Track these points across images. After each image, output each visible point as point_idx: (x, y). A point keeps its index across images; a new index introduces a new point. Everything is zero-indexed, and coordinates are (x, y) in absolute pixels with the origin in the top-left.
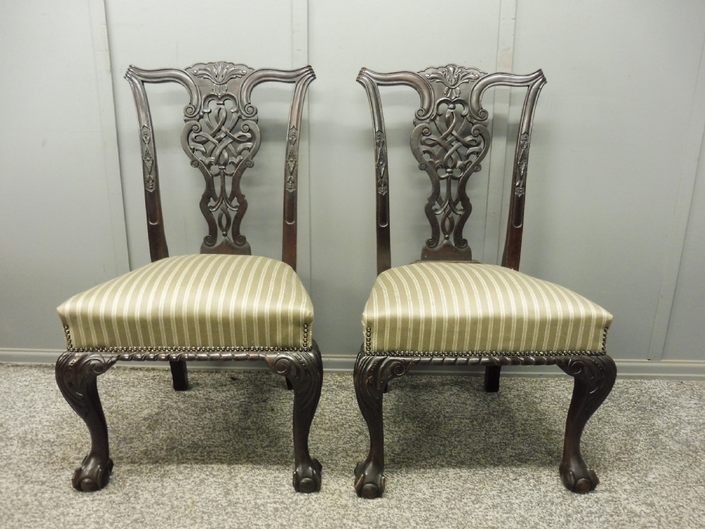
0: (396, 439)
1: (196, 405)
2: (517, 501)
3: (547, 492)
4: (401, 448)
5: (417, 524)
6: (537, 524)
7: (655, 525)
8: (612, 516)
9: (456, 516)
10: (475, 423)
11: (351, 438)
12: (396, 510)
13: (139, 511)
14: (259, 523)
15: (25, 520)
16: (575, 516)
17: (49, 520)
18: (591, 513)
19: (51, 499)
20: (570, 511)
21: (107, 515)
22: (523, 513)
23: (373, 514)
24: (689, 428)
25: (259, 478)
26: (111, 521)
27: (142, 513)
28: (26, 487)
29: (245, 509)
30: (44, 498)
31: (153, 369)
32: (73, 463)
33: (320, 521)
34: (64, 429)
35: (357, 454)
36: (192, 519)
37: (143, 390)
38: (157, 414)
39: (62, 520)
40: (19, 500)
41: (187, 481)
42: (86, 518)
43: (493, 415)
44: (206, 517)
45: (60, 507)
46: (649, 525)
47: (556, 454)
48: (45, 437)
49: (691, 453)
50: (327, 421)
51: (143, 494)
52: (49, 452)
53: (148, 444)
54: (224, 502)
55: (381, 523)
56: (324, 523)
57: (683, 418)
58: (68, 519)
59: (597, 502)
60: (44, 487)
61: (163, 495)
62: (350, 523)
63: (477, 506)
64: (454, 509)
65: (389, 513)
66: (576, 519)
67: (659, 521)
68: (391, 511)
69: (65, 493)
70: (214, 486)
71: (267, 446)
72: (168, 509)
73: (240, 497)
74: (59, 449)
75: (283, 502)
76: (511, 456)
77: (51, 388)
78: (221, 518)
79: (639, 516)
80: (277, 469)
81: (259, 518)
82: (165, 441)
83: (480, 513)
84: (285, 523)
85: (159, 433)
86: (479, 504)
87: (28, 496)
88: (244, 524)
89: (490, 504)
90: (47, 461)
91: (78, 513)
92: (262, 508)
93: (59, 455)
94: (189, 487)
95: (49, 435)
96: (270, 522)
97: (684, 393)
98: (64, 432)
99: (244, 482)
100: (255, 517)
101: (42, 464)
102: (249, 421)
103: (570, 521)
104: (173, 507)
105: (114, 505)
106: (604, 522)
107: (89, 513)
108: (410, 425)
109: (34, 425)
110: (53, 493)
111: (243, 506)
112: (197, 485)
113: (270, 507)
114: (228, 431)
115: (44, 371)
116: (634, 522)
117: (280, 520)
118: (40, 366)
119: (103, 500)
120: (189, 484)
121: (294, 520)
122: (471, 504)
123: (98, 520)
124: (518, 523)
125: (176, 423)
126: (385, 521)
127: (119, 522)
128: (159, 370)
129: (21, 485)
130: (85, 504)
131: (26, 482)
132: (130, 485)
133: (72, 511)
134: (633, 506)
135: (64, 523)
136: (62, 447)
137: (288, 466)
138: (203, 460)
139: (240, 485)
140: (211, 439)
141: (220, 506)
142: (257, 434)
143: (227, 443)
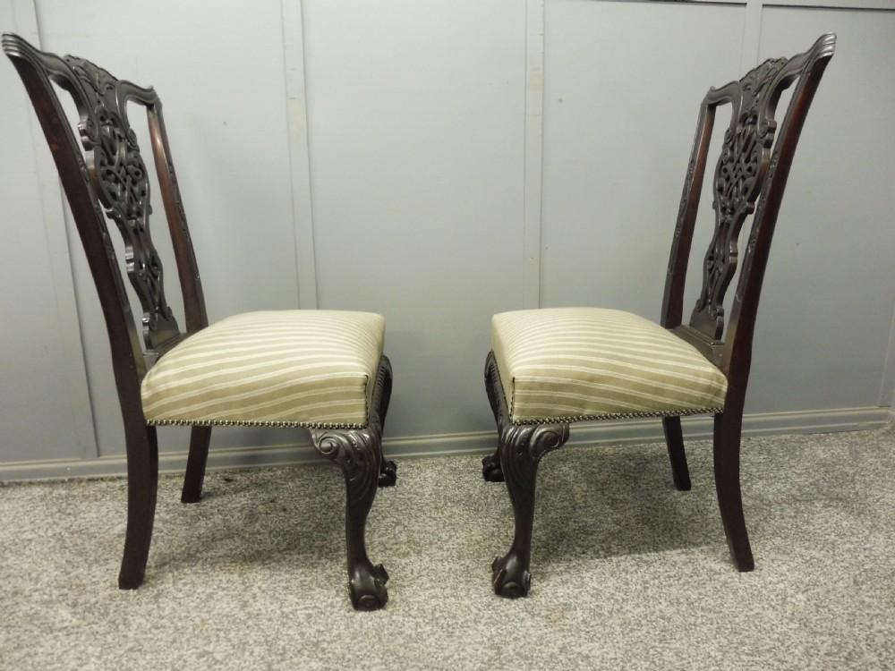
0: (441, 526)
2: (589, 575)
3: (619, 561)
4: (448, 534)
5: (479, 610)
6: (613, 594)
8: (691, 577)
11: (387, 530)
12: (453, 599)
13: (132, 639)
14: (291, 632)
16: (652, 583)
17: (10, 664)
18: (669, 577)
19: (8, 640)
20: (647, 578)
21: (90, 649)
22: (596, 585)
23: (427, 607)
24: (761, 482)
25: (281, 584)
26: (97, 654)
27: (137, 640)
29: (270, 620)
32: (30, 596)
33: (365, 621)
34: (8, 558)
35: (397, 546)
36: (205, 639)
37: (111, 503)
39: (30, 662)
41: (191, 598)
42: (62, 655)
43: (549, 490)
44: (222, 634)
45: (22, 648)
49: (765, 507)
51: (134, 620)
54: (242, 615)
55: (437, 614)
56: (370, 623)
57: (753, 474)
58: (37, 659)
59: (674, 566)
61: (161, 618)
62: (401, 619)
65: (445, 604)
66: (654, 584)
68: (447, 601)
69: (26, 631)
70: (225, 600)
71: (285, 550)
72: (171, 632)
73: (262, 607)
74: (7, 583)
75: (315, 607)
76: (575, 530)
78: (241, 633)
79: (720, 574)
80: (302, 573)
81: (290, 627)
83: (549, 591)
84: (322, 629)
86: (546, 582)
88: (272, 636)
89: (559, 580)
91: (50, 651)
92: (291, 616)
93: (8, 589)
94: (194, 604)
96: (304, 630)
97: (752, 449)
98: (9, 562)
99: (263, 592)
100: (284, 627)
102: (257, 524)
103: (648, 588)
104: (177, 629)
105: (98, 636)
106: (684, 585)
107: (65, 649)
108: (455, 510)
110: (9, 633)
111: (268, 617)
112: (203, 602)
113: (301, 614)
114: (232, 537)
116: (715, 580)
117: (316, 627)
119: (81, 633)
120: (192, 601)
121: (333, 624)
123: (79, 656)
124: (592, 596)
125: (163, 536)
126: (441, 612)
127: (109, 654)
130: (57, 641)
132: (115, 611)
133: (41, 650)
134: (712, 565)
135: (33, 664)
136: (10, 579)
137: (316, 567)
138: (206, 573)
139: (258, 595)
140: (212, 548)
141: (238, 621)
142: (270, 538)
143: (234, 552)
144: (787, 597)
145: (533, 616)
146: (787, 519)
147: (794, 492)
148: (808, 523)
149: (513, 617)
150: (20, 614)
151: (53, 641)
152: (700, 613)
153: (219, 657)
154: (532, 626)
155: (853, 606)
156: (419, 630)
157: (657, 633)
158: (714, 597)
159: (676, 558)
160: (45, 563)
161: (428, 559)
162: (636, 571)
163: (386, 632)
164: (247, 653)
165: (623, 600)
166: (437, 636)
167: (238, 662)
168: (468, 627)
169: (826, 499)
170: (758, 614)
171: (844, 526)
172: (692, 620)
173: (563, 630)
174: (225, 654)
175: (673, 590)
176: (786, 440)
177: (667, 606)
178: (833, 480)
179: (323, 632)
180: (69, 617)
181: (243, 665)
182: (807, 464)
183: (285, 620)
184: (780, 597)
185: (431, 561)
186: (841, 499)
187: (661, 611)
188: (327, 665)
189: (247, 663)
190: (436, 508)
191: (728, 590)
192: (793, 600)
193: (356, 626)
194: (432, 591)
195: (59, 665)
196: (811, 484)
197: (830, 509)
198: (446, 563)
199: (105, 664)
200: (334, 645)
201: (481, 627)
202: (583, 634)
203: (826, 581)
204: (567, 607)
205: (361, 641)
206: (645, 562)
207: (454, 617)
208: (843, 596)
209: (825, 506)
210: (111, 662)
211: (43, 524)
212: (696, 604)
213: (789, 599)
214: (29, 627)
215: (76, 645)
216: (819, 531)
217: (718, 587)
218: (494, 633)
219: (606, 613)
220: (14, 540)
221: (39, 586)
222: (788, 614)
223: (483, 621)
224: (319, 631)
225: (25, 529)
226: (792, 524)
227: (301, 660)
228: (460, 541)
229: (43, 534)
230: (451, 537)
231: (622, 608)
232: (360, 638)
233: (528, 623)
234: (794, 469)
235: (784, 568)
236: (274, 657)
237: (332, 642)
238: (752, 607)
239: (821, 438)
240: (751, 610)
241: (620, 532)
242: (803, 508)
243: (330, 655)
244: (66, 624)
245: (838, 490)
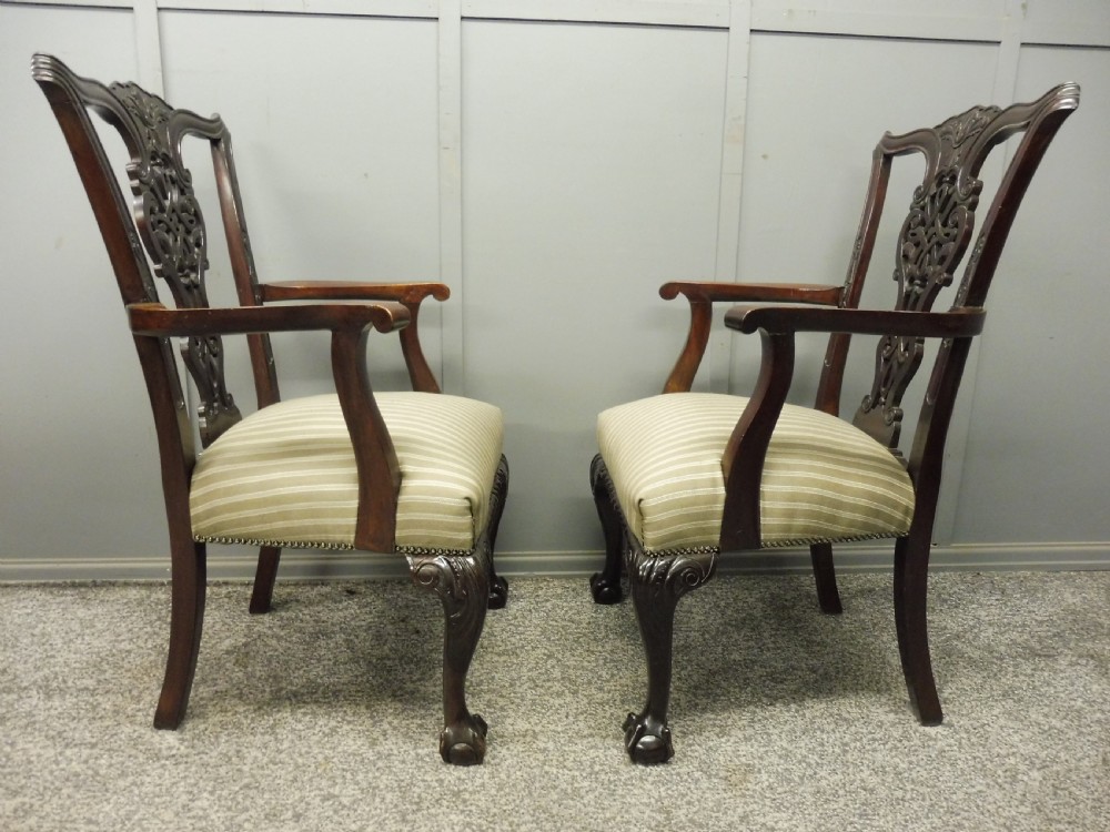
0: (601, 662)
1: (301, 630)
2: (777, 731)
3: (814, 718)
4: (610, 672)
6: (805, 756)
7: (955, 748)
8: (901, 741)
9: (696, 754)
10: (707, 636)
11: (537, 663)
13: (248, 774)
14: (428, 778)
15: (79, 796)
16: (852, 745)
17: (115, 793)
18: (874, 740)
19: (111, 765)
20: (846, 740)
21: (202, 782)
22: (785, 745)
23: (584, 758)
24: (991, 630)
25: (415, 721)
26: (209, 789)
27: (253, 776)
28: (68, 752)
29: (403, 762)
30: (100, 765)
31: (226, 583)
33: (512, 770)
34: (106, 671)
35: (549, 684)
36: (329, 779)
38: (245, 645)
39: (137, 792)
40: (63, 770)
41: (312, 731)
42: (171, 787)
43: (729, 624)
44: (349, 775)
45: (127, 776)
46: (947, 748)
47: (821, 671)
48: (78, 683)
49: (995, 660)
50: (500, 643)
51: (249, 752)
52: (92, 704)
53: (242, 686)
54: (370, 755)
55: (597, 768)
56: (518, 773)
57: (982, 618)
58: (144, 789)
59: (880, 727)
60: (96, 751)
61: (280, 752)
62: (555, 771)
63: (723, 740)
64: (693, 745)
65: (606, 756)
66: (855, 748)
67: (960, 743)
68: (608, 753)
69: (130, 756)
70: (352, 735)
71: (419, 680)
72: (290, 769)
73: (393, 747)
74: (106, 699)
76: (761, 676)
77: (69, 617)
78: (370, 775)
79: (935, 740)
82: (267, 680)
83: (729, 749)
85: (254, 671)
86: (726, 738)
87: (74, 763)
88: (406, 781)
89: (741, 736)
90: (90, 715)
91: (159, 782)
92: (427, 759)
93: (108, 707)
94: (316, 738)
95: (84, 681)
96: (442, 776)
97: (982, 587)
98: (107, 675)
99: (395, 728)
100: (419, 771)
101: (85, 721)
102: (386, 647)
103: (847, 751)
104: (297, 767)
105: (209, 769)
106: (891, 750)
107: (173, 780)
108: (618, 643)
109: (57, 669)
110: (112, 757)
111: (401, 758)
112: (325, 735)
114: (357, 662)
115: (52, 593)
116: (929, 746)
118: (44, 585)
119: (191, 763)
120: (314, 734)
122: (715, 738)
123: (190, 789)
124: (780, 757)
125: (278, 656)
126: (601, 765)
127: (222, 790)
128: (234, 584)
129: (59, 750)
130: (165, 770)
131: (67, 745)
132: (227, 741)
133: (148, 779)
135: (139, 795)
136: (109, 696)
138: (329, 703)
139: (389, 732)
140: (335, 674)
141: (366, 761)
142: (401, 665)
143: (360, 679)
144: (1017, 774)
145: (710, 777)
146: (1022, 678)
147: (1034, 643)
148: (1049, 684)
149: (685, 777)
150: (123, 736)
151: (159, 771)
152: (909, 787)
153: (346, 801)
154: (708, 788)
155: (1100, 790)
156: (576, 785)
157: (857, 806)
158: (927, 767)
159: (883, 717)
160: (146, 679)
161: (586, 701)
162: (833, 731)
163: (537, 785)
164: (378, 800)
165: (818, 764)
166: (597, 793)
167: (367, 809)
168: (633, 785)
169: (1073, 656)
170: (980, 792)
171: (1094, 690)
172: (899, 794)
173: (744, 796)
174: (353, 799)
175: (879, 756)
176: (1025, 578)
177: (871, 775)
178: (1081, 632)
179: (464, 780)
180: (177, 744)
181: (373, 812)
182: (1050, 610)
183: (420, 764)
184: (1008, 773)
185: (589, 704)
186: (1092, 657)
187: (862, 781)
188: (468, 819)
189: (379, 811)
190: (595, 639)
191: (945, 760)
192: (1026, 778)
193: (503, 776)
194: (590, 739)
195: (168, 798)
196: (1055, 636)
197: (1079, 667)
198: (607, 707)
199: (219, 801)
200: (477, 796)
201: (648, 786)
202: (768, 802)
203: (1067, 757)
204: (750, 769)
205: (509, 794)
206: (845, 720)
207: (617, 772)
208: (1088, 778)
209: (1071, 664)
210: (226, 799)
211: (141, 633)
212: (906, 775)
213: (1020, 777)
214: (134, 752)
215: (185, 777)
216: (1062, 695)
217: (933, 756)
218: (663, 794)
219: (797, 779)
220: (111, 650)
221: (141, 706)
222: (1018, 795)
223: (650, 779)
224: (459, 779)
225: (122, 638)
226: (1029, 684)
227: (439, 811)
228: (623, 681)
229: (143, 645)
230: (613, 675)
231: (815, 773)
232: (507, 790)
233: (705, 784)
234: (1033, 615)
235: (1016, 738)
236: (408, 806)
237: (474, 792)
238: (974, 783)
239: (1071, 577)
240: (973, 787)
241: (816, 681)
242: (1043, 664)
243: (473, 808)
244: (174, 752)
245: (1089, 645)
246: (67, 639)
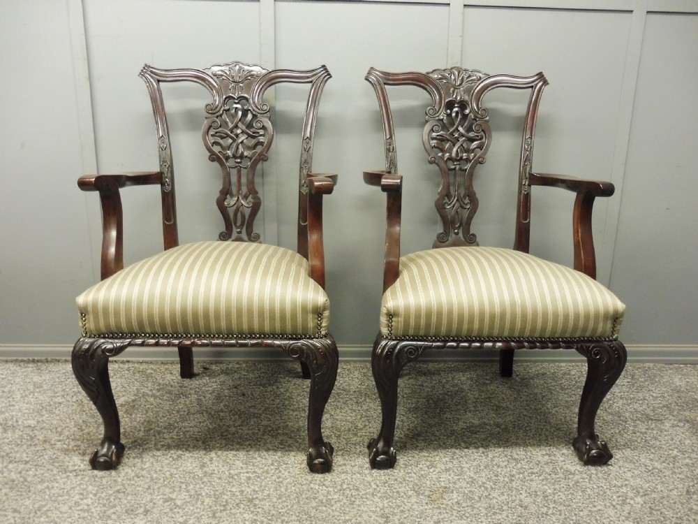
0: (359, 417)
1: (170, 392)
2: (468, 466)
3: (494, 457)
4: (363, 424)
5: (378, 486)
6: (484, 483)
7: (587, 480)
9: (412, 479)
10: (431, 401)
12: (359, 475)
13: (121, 483)
14: (234, 489)
15: (11, 494)
16: (517, 476)
17: (35, 493)
18: (532, 473)
19: (35, 475)
20: (514, 473)
21: (90, 488)
22: (472, 475)
23: (338, 479)
24: (621, 402)
25: (232, 452)
26: (94, 492)
27: (123, 485)
28: (10, 466)
29: (220, 478)
30: (28, 475)
31: (128, 362)
32: (55, 444)
33: (289, 486)
34: (43, 415)
36: (171, 488)
37: (119, 380)
38: (133, 401)
39: (48, 493)
40: (5, 477)
41: (166, 457)
42: (70, 490)
43: (446, 395)
44: (184, 486)
45: (44, 482)
46: (581, 480)
47: (503, 426)
48: (25, 422)
49: (621, 422)
50: (295, 403)
52: (31, 436)
53: (126, 427)
54: (200, 473)
55: (345, 486)
56: (293, 488)
57: (616, 394)
58: (53, 491)
59: (538, 464)
60: (28, 466)
61: (143, 469)
62: (317, 487)
63: (431, 470)
64: (411, 473)
66: (519, 478)
67: (591, 477)
68: (354, 476)
69: (48, 470)
70: (190, 460)
71: (239, 426)
72: (147, 481)
73: (215, 468)
74: (40, 433)
75: (255, 472)
76: (463, 429)
77: (28, 380)
78: (198, 486)
79: (574, 474)
80: (250, 445)
81: (233, 486)
82: (143, 424)
83: (434, 476)
84: (257, 489)
85: (136, 418)
86: (433, 469)
87: (12, 473)
88: (219, 491)
89: (443, 468)
90: (29, 443)
91: (63, 487)
92: (236, 477)
93: (41, 438)
94: (167, 461)
95: (29, 421)
96: (243, 489)
98: (44, 418)
99: (218, 457)
100: (230, 485)
101: (25, 447)
102: (222, 404)
103: (513, 480)
104: (152, 479)
105: (96, 479)
106: (543, 480)
107: (73, 486)
108: (372, 405)
109: (14, 413)
110: (36, 470)
111: (219, 476)
112: (174, 460)
113: (243, 476)
114: (202, 413)
115: (20, 366)
116: (569, 479)
117: (252, 487)
118: (16, 361)
119: (86, 475)
120: (166, 459)
121: (265, 486)
122: (426, 469)
123: (82, 492)
124: (467, 483)
125: (152, 408)
126: (348, 484)
127: (102, 492)
128: (133, 362)
129: (5, 464)
130: (68, 479)
131: (10, 462)
133: (57, 485)
134: (569, 466)
135: (49, 495)
136: (43, 431)
137: (260, 441)
139: (214, 459)
140: (187, 420)
141: (197, 477)
142: (230, 416)
143: (202, 424)
144: (626, 499)
145: (418, 495)
146: (638, 434)
147: (648, 412)
148: (656, 439)
149: (402, 494)
150: (46, 457)
151: (66, 480)
152: (552, 506)
153: (179, 503)
154: (416, 502)
155: (682, 511)
156: (329, 497)
157: (514, 517)
158: (566, 493)
159: (540, 458)
160: (68, 420)
161: (345, 442)
162: (506, 466)
163: (304, 496)
164: (199, 502)
165: (492, 488)
166: (342, 503)
167: (192, 508)
168: (367, 498)
169: (675, 420)
170: (600, 510)
171: (686, 444)
172: (544, 510)
173: (439, 508)
174: (183, 501)
175: (534, 484)
176: (649, 368)
177: (527, 497)
178: (683, 405)
179: (257, 491)
180: (79, 463)
181: (195, 511)
182: (664, 389)
183: (231, 480)
184: (621, 498)
185: (347, 444)
186: (688, 422)
187: (521, 500)
188: (255, 517)
189: (199, 510)
190: (357, 402)
191: (579, 488)
192: (632, 502)
193: (283, 490)
194: (344, 467)
195: (67, 497)
196: (664, 406)
197: (678, 428)
198: (358, 447)
199: (99, 500)
200: (263, 503)
201: (377, 499)
202: (455, 513)
203: (663, 489)
204: (446, 490)
205: (285, 501)
206: (515, 459)
207: (357, 490)
208: (675, 503)
209: (673, 426)
210: (103, 499)
211: (70, 392)
212: (551, 497)
213: (628, 501)
214: (51, 467)
215: (81, 484)
216: (664, 446)
217: (571, 485)
218: (386, 505)
219: (476, 498)
220: (49, 402)
221: (61, 438)
222: (625, 513)
223: (379, 495)
224: (254, 491)
225: (58, 394)
226: (642, 439)
227: (238, 511)
228: (371, 430)
229: (70, 399)
230: (365, 426)
231: (489, 494)
232: (284, 499)
233: (414, 500)
234: (651, 393)
235: (629, 474)
236: (218, 508)
237: (263, 499)
238: (596, 504)
239: (680, 368)
240: (594, 506)
241: (499, 433)
242: (653, 426)
243: (260, 510)
244: (76, 468)
245: (687, 413)
246: (24, 395)
